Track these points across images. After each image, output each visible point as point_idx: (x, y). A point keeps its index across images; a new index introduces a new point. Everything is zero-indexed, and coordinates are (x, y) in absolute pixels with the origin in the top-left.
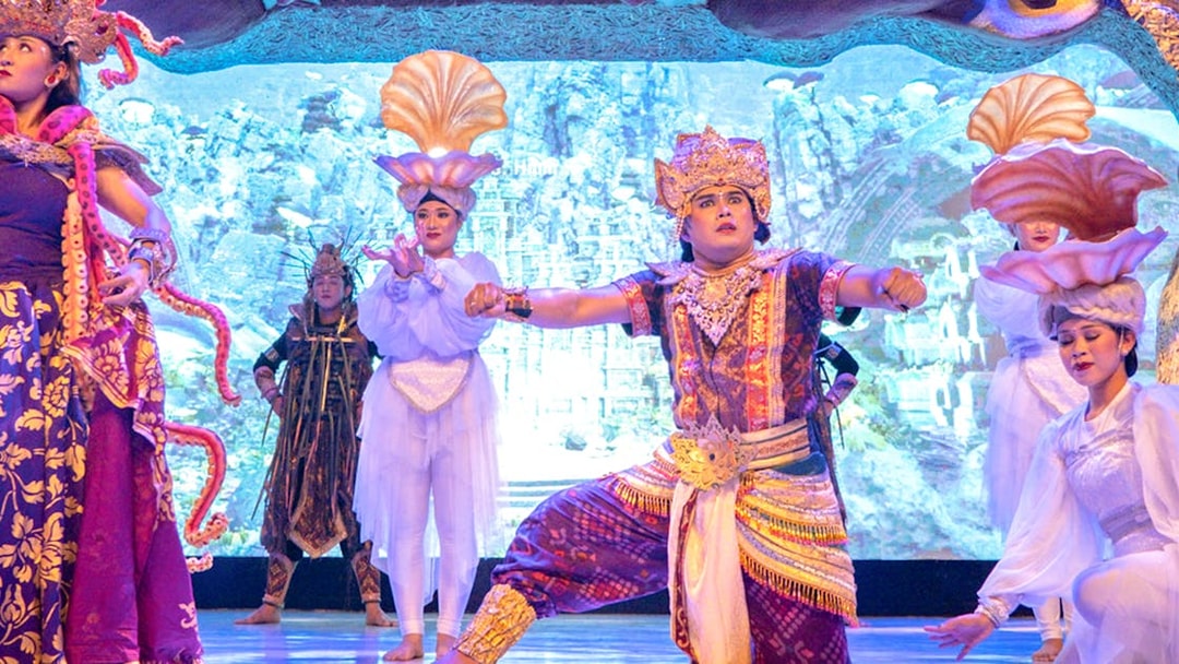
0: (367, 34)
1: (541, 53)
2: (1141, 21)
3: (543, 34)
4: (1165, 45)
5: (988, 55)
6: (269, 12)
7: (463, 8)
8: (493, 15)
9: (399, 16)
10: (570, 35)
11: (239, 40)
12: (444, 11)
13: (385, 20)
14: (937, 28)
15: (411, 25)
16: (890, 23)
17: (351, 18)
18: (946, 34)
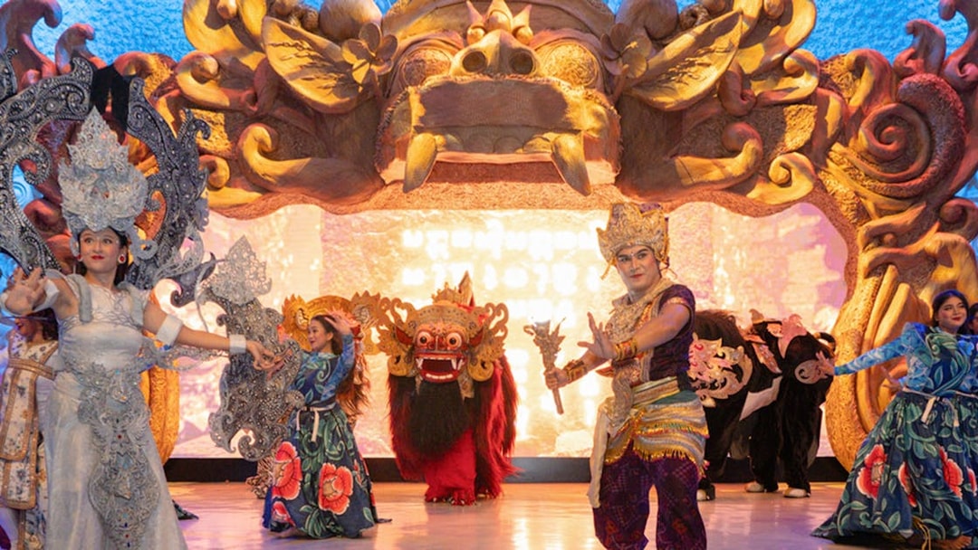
0: (438, 196)
1: (527, 205)
2: (834, 194)
3: (528, 196)
4: (844, 208)
5: (755, 210)
6: (387, 185)
7: (489, 184)
8: (504, 187)
9: (454, 188)
10: (542, 197)
11: (372, 200)
12: (478, 185)
13: (447, 189)
14: (731, 196)
15: (460, 192)
16: (706, 193)
17: (430, 188)
18: (734, 198)
